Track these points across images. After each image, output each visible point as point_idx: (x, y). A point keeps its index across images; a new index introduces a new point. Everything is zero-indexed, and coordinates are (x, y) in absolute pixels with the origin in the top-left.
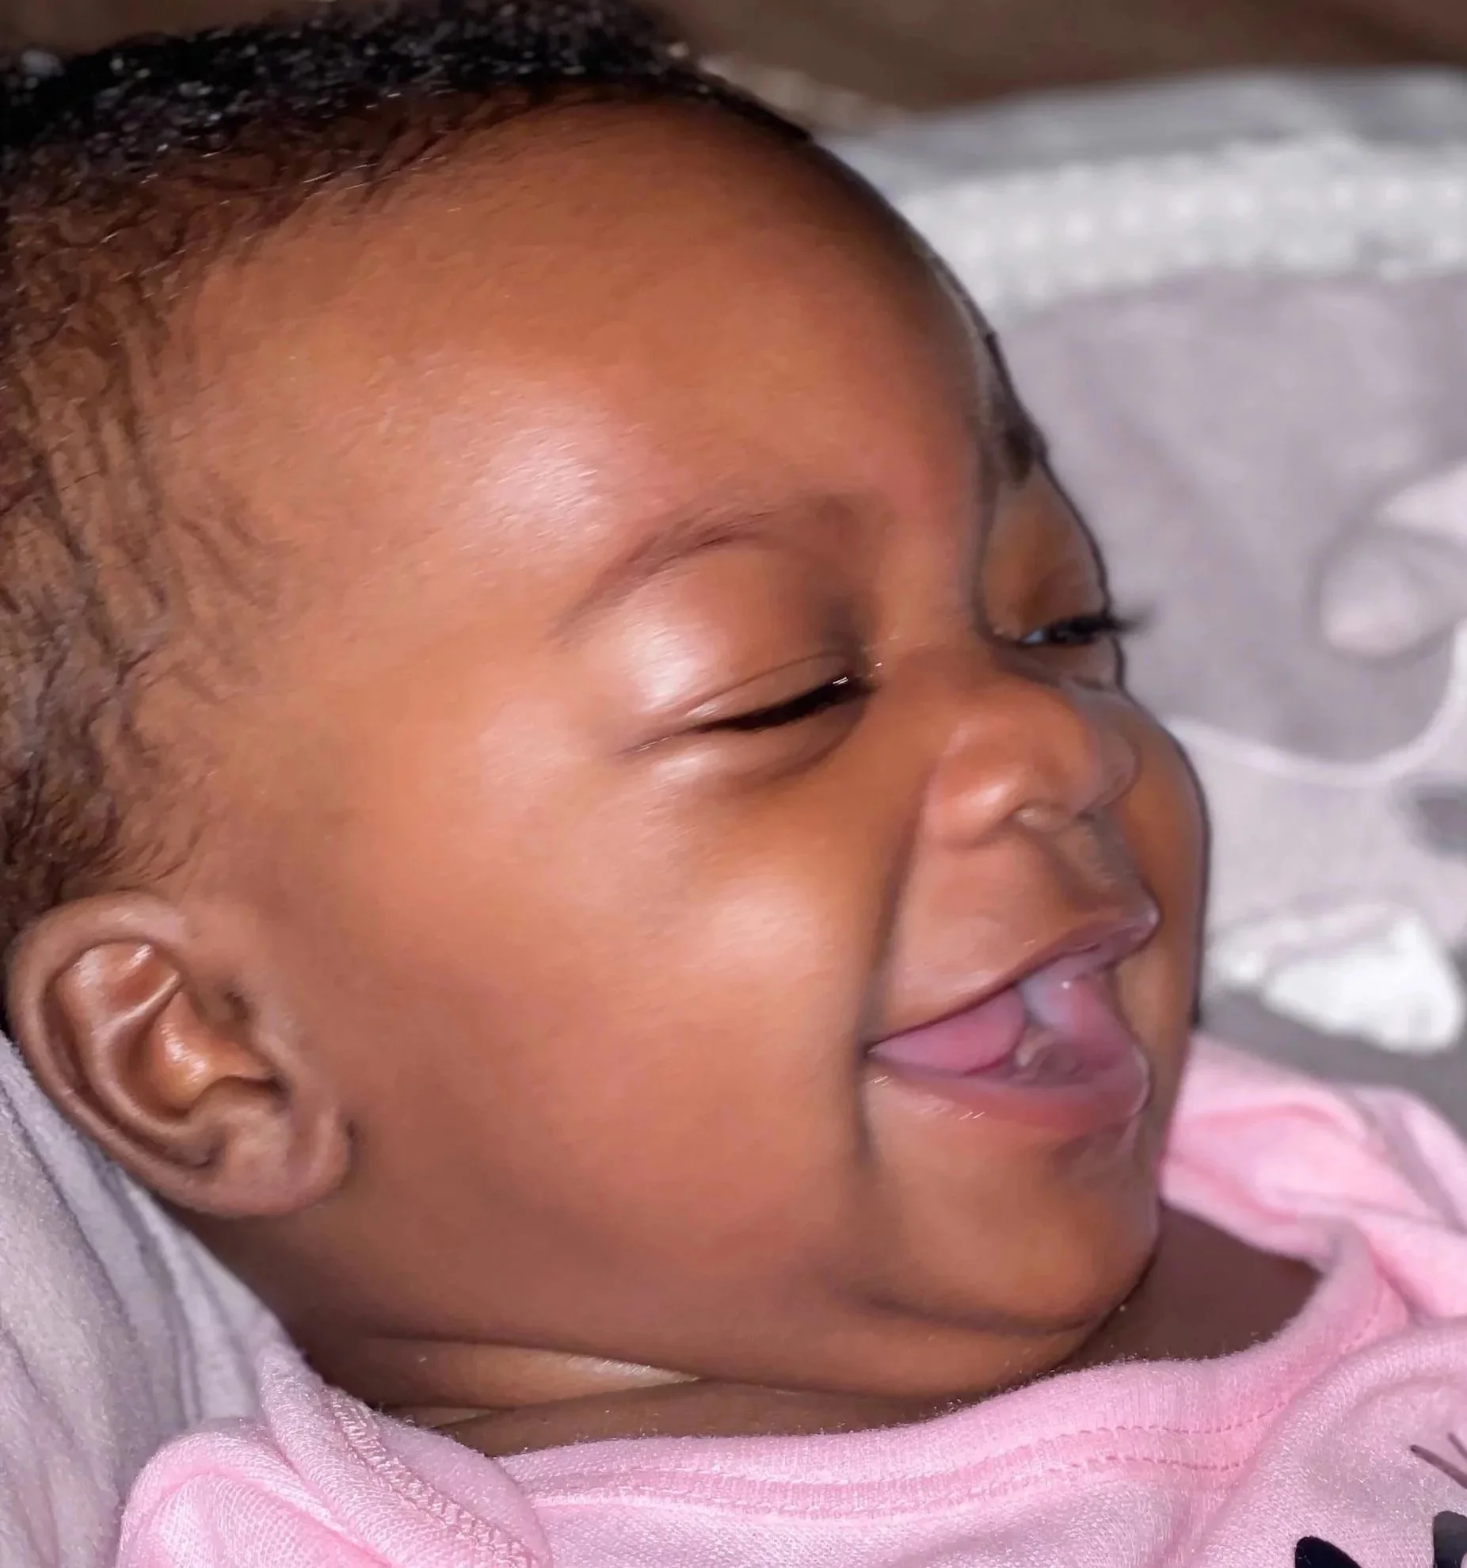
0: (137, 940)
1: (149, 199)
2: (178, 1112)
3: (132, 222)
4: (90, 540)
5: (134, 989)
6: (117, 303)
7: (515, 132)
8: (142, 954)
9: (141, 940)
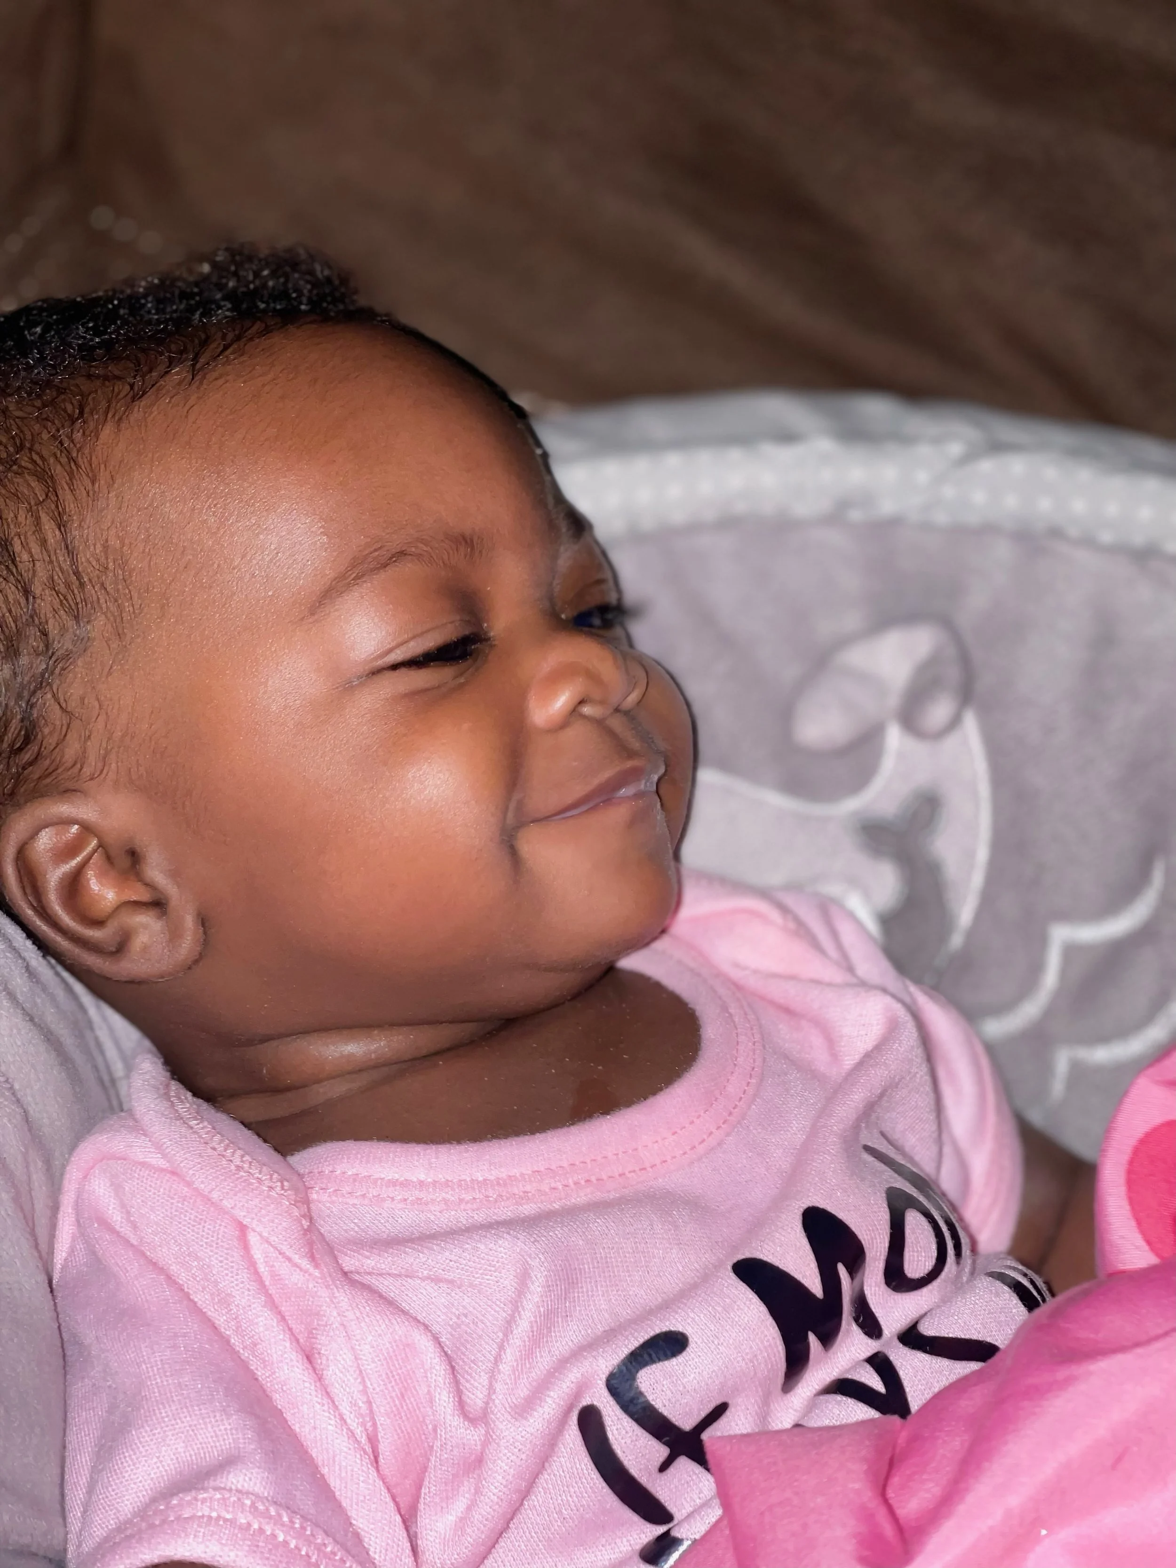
0: (72, 822)
1: (61, 391)
2: (98, 923)
3: (52, 403)
4: (37, 588)
5: (71, 850)
6: (48, 449)
7: (276, 339)
8: (75, 829)
9: (74, 822)
